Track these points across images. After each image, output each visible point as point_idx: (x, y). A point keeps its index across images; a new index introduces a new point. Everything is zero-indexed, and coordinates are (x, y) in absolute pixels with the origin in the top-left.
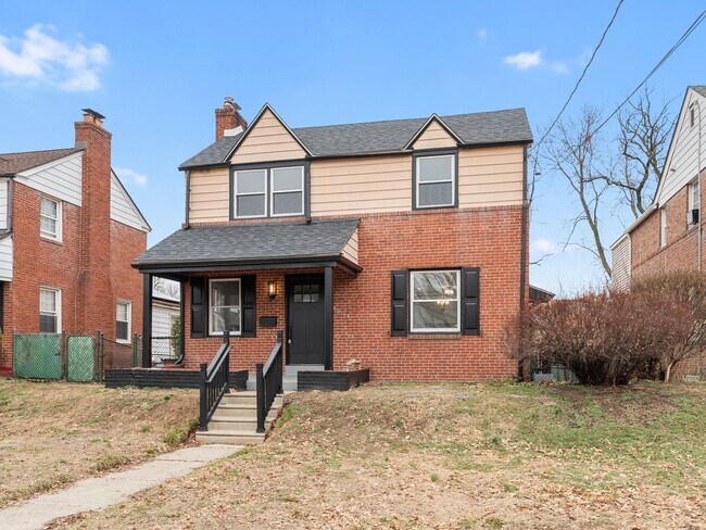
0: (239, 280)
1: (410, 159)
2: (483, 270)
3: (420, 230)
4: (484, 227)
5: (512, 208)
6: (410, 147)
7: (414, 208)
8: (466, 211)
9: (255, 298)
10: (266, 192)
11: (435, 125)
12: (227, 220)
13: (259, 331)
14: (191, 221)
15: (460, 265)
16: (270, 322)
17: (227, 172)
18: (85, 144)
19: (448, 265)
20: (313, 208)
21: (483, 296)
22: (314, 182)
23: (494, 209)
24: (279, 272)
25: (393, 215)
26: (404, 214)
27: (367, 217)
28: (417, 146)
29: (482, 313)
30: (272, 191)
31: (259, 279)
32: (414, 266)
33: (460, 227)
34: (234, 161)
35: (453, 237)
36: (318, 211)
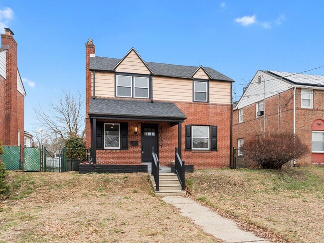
0: (119, 124)
1: (192, 81)
2: (218, 127)
3: (196, 110)
4: (218, 111)
5: (227, 105)
6: (192, 77)
7: (193, 101)
8: (212, 104)
9: (127, 133)
10: (131, 86)
11: (201, 70)
12: (114, 97)
13: (130, 147)
14: (96, 95)
15: (211, 124)
16: (135, 144)
17: (113, 75)
18: (8, 46)
19: (206, 124)
20: (154, 96)
21: (218, 136)
22: (154, 85)
23: (222, 105)
24: (138, 122)
25: (186, 103)
26: (190, 103)
27: (176, 102)
28: (195, 77)
29: (218, 143)
30: (134, 87)
31: (129, 124)
32: (194, 124)
33: (210, 110)
34: (117, 70)
35: (208, 114)
36: (156, 97)
